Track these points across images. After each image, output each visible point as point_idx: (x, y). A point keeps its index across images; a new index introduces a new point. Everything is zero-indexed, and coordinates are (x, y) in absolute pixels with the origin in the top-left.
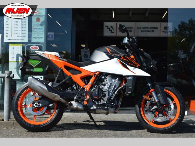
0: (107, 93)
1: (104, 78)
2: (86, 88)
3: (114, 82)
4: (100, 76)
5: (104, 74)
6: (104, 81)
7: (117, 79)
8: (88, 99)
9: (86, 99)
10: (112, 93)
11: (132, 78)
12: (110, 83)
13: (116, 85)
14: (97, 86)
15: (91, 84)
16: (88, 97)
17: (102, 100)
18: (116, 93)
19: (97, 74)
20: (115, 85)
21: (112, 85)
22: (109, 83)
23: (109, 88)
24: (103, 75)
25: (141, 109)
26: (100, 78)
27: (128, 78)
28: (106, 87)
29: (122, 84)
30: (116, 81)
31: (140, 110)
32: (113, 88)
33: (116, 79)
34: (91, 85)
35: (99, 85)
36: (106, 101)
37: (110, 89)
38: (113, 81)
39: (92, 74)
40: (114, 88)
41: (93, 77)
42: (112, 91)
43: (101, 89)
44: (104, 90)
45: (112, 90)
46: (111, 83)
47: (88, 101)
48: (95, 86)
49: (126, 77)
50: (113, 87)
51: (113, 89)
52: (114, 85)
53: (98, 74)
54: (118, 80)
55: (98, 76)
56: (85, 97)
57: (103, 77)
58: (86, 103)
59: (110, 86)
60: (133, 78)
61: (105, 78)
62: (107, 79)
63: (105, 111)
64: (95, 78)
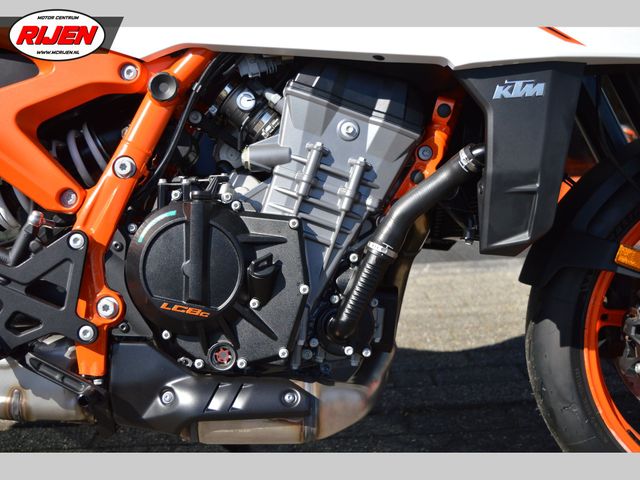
0: (288, 255)
1: (253, 112)
2: (81, 217)
3: (355, 136)
4: (210, 94)
5: (250, 70)
6: (251, 138)
7: (383, 105)
8: (111, 327)
9: (86, 333)
10: (335, 248)
11: (540, 89)
12: (313, 155)
13: (376, 164)
14: (186, 190)
15: (134, 173)
16: (107, 305)
17: (244, 328)
18: (376, 248)
19: (180, 68)
20: (366, 169)
21: (334, 167)
22: (305, 151)
23: (305, 203)
24: (241, 84)
25: (590, 357)
26: (213, 110)
27: (499, 92)
28: (278, 198)
29: (423, 153)
30: (372, 131)
31: (577, 364)
32: (343, 205)
33: (368, 110)
34: (130, 183)
35: (211, 179)
36: (283, 330)
37: (316, 214)
38: (344, 125)
39: (132, 74)
40: (357, 199)
41: (148, 104)
42: (343, 231)
43: (232, 220)
44: (255, 228)
45: (337, 221)
46: (324, 155)
47: (107, 341)
48: (175, 195)
49: (475, 84)
50: (348, 189)
51: (349, 214)
52: (354, 174)
53: (194, 76)
54: (389, 116)
55: (197, 87)
56: (82, 305)
57: (245, 101)
58: (91, 364)
59: (315, 186)
60: (551, 90)
61: (262, 106)
62: (279, 115)
63: (288, 432)
64: (162, 112)
